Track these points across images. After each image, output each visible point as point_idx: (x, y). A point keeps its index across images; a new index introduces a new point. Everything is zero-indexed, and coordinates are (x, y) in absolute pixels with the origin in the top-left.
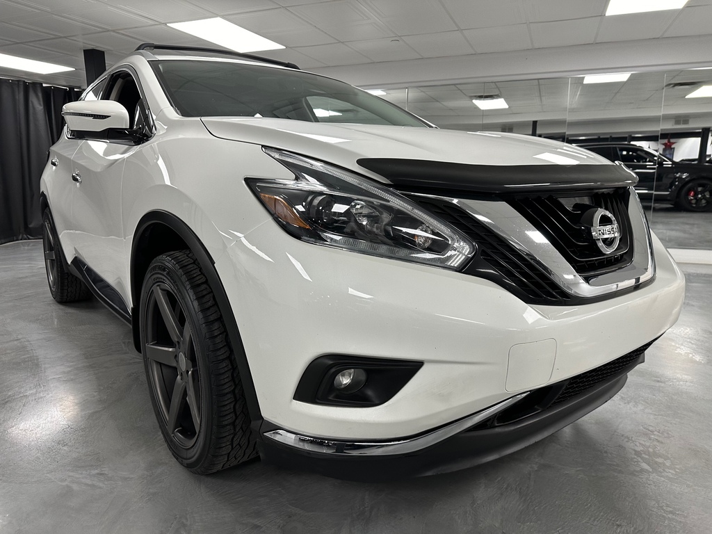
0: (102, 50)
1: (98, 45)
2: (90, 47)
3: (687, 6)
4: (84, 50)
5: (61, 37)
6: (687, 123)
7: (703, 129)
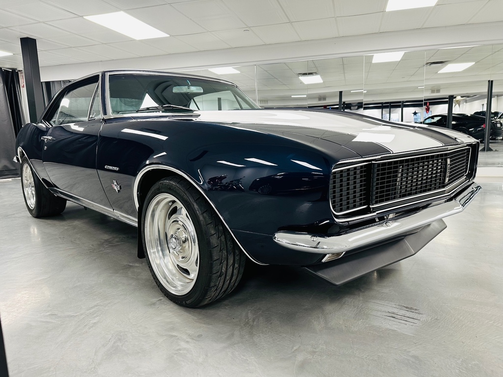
0: (35, 38)
1: (31, 34)
2: (25, 36)
3: (437, 5)
4: (21, 39)
5: (3, 28)
6: (439, 92)
7: (449, 96)
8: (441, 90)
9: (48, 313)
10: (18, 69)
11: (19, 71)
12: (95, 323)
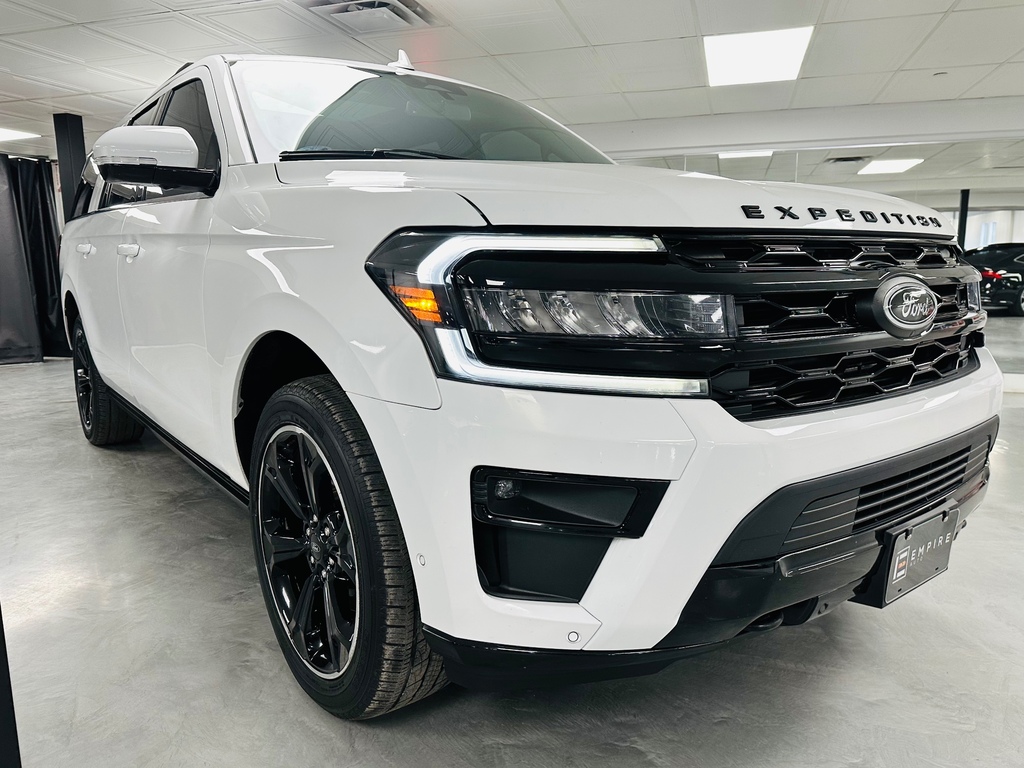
0: (79, 114)
1: (72, 109)
2: (63, 112)
3: (801, 78)
4: (54, 115)
5: (22, 100)
10: (52, 158)
11: (53, 161)
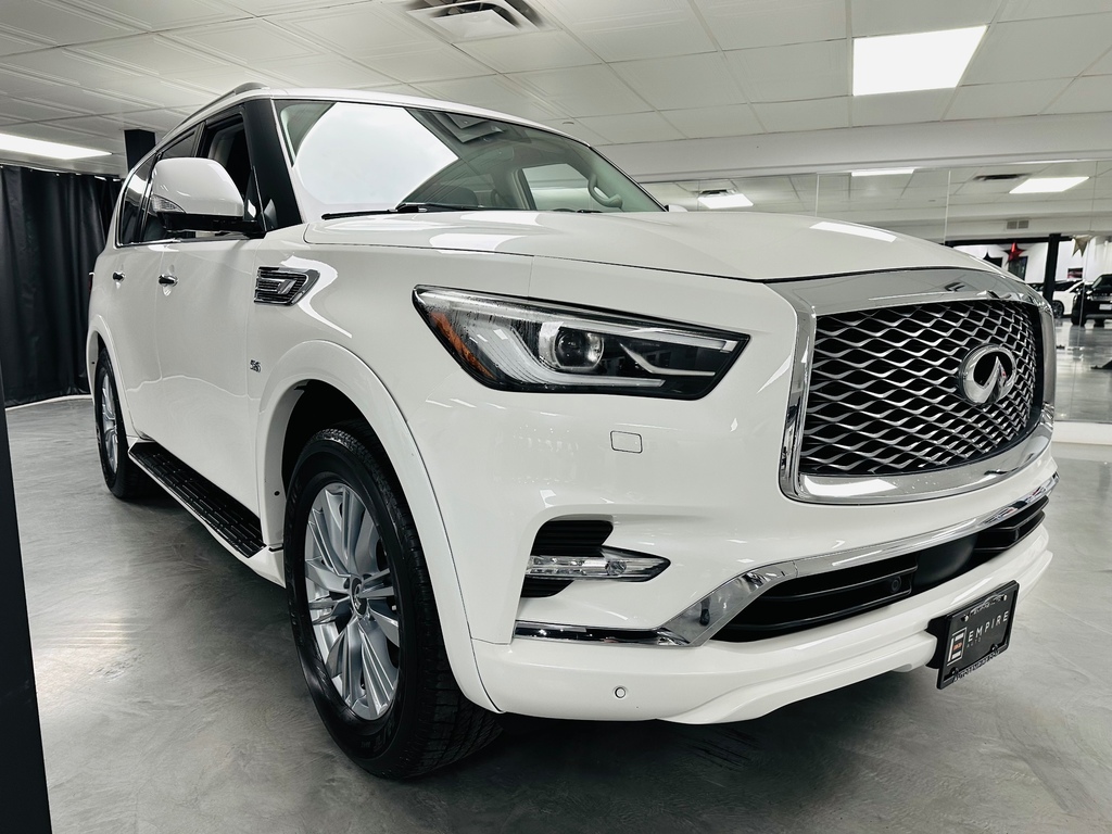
0: (152, 131)
1: (143, 124)
2: (134, 127)
3: (963, 85)
4: (126, 131)
5: (92, 115)
6: (1027, 227)
7: (1051, 235)
8: (1030, 224)
9: (138, 699)
12: (209, 723)
